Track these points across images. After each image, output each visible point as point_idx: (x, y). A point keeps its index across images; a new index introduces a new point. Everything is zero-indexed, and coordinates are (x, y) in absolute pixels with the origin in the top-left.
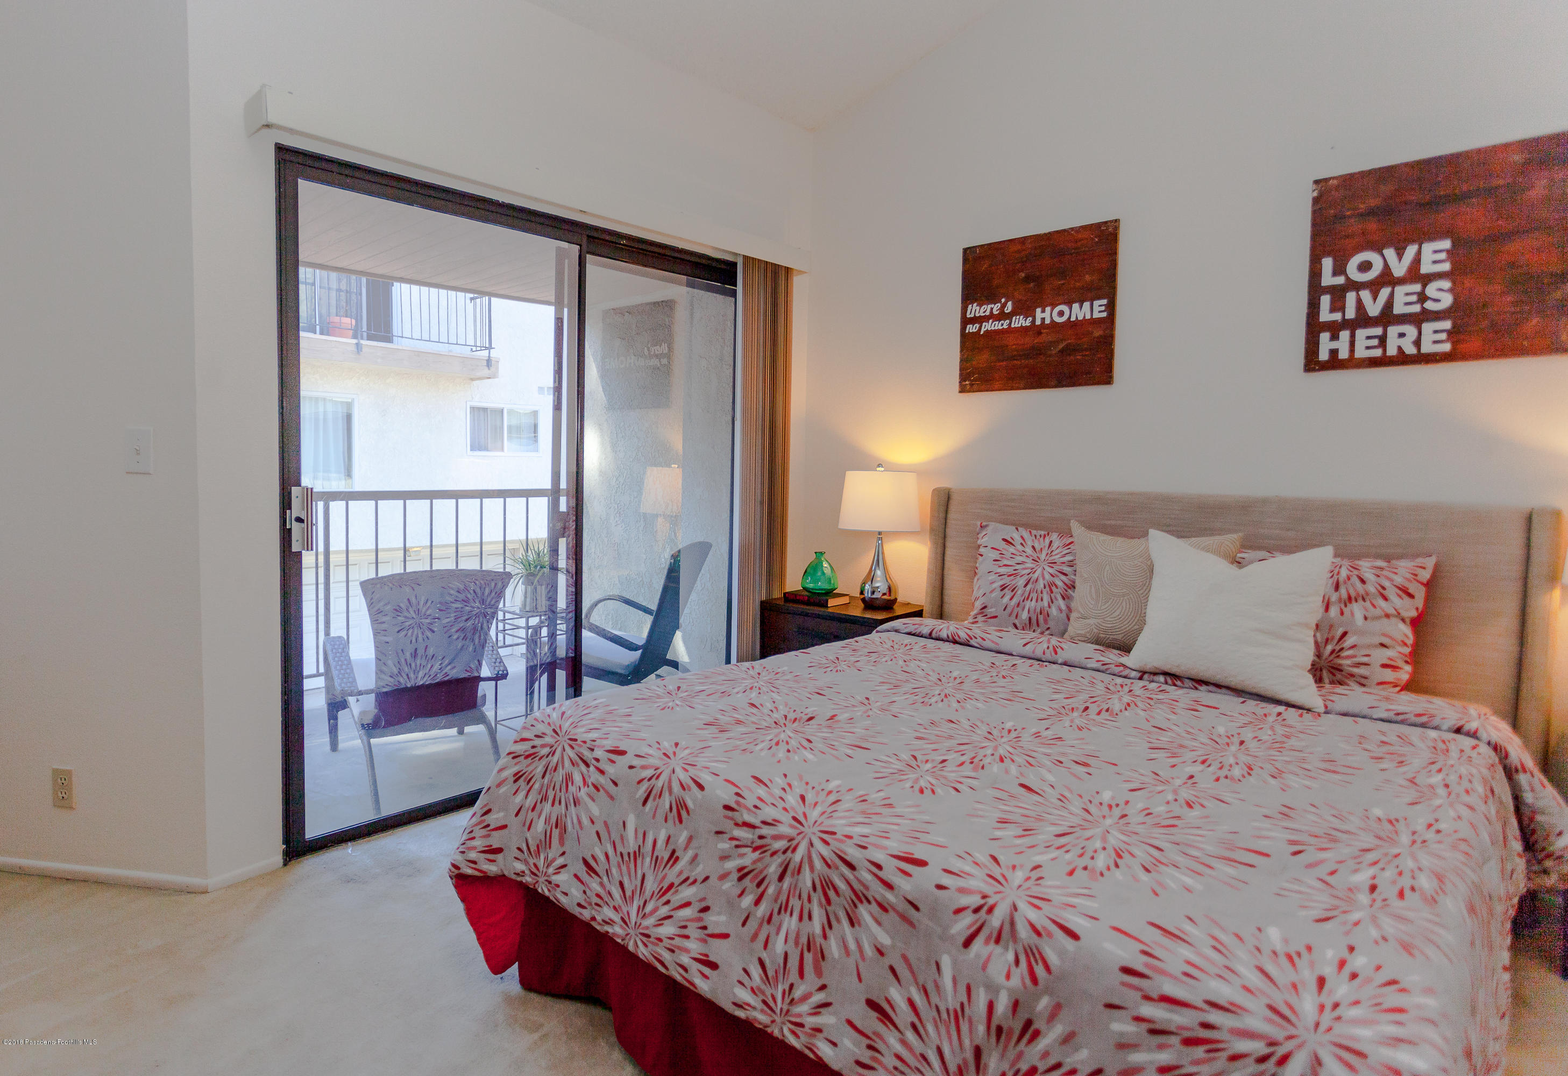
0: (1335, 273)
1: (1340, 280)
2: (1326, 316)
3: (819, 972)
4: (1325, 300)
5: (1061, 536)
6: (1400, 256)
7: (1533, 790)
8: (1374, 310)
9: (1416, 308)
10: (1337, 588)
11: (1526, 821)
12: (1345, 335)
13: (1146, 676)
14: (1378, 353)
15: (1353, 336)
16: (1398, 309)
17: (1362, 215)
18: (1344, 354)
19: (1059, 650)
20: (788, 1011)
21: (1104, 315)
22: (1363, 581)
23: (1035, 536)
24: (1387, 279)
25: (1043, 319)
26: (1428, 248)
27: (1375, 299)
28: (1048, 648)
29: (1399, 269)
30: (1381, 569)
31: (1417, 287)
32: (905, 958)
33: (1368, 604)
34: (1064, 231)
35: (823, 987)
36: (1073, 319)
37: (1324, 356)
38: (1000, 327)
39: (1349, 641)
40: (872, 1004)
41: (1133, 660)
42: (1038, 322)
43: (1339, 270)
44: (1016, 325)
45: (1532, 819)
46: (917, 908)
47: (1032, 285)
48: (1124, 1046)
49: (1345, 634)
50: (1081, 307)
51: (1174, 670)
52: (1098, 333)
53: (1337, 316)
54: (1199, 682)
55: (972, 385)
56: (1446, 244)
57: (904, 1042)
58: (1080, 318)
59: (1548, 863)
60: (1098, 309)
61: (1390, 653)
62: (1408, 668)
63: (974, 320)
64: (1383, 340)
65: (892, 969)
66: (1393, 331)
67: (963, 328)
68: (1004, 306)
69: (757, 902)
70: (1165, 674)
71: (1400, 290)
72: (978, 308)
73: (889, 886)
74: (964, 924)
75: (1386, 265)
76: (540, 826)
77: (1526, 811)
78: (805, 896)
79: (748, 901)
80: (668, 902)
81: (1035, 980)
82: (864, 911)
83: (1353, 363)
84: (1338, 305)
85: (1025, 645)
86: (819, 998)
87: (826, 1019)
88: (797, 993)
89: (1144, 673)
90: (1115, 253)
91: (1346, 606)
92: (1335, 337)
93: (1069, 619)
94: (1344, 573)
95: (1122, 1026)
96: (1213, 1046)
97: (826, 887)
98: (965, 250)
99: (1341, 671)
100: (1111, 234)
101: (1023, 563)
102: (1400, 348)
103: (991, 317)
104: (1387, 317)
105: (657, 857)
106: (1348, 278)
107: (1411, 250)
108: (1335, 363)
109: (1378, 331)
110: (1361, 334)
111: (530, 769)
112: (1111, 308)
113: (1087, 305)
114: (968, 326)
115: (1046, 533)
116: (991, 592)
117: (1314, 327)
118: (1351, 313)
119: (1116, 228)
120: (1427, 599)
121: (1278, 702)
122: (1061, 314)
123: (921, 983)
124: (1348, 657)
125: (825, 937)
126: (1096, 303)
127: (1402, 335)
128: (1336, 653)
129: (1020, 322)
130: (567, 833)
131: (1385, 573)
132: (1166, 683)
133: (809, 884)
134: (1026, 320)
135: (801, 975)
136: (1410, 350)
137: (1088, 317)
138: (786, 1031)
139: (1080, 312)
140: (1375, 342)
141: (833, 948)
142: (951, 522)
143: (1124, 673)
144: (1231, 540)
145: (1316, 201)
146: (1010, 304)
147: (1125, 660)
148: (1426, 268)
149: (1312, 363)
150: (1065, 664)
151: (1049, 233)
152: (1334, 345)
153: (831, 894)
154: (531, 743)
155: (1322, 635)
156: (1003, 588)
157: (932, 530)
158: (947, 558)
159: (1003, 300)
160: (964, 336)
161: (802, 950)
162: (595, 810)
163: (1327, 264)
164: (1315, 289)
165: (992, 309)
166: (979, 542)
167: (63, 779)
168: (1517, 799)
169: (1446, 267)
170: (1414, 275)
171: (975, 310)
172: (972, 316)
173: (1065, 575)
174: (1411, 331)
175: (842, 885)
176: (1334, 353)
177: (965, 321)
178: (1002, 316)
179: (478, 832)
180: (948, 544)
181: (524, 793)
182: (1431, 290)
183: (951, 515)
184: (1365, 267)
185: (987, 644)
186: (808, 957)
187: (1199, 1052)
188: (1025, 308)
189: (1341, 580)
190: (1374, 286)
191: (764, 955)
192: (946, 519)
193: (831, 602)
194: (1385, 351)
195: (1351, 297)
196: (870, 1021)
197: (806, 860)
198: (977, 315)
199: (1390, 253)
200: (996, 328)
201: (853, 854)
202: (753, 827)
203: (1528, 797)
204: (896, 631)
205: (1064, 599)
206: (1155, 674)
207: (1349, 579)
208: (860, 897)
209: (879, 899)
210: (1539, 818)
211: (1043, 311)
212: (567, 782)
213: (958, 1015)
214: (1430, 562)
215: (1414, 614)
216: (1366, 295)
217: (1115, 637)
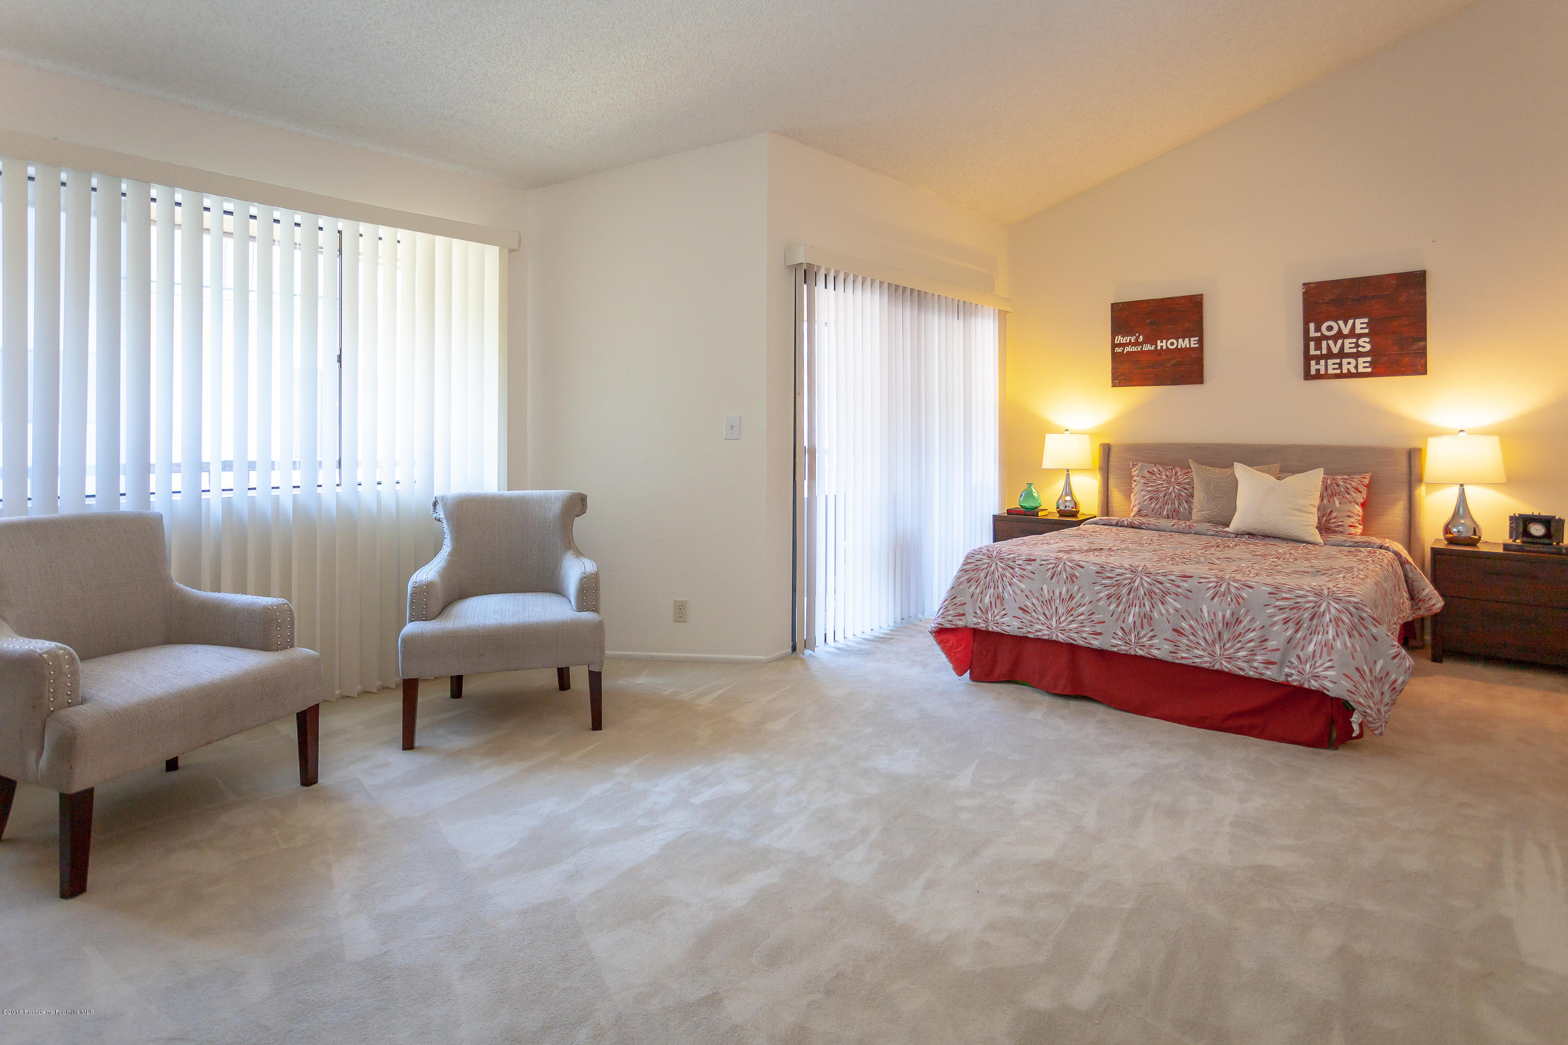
0: (1316, 331)
1: (1319, 334)
2: (1313, 352)
3: (1150, 625)
4: (1312, 344)
5: (1182, 468)
6: (1346, 325)
7: (1412, 571)
8: (1335, 350)
9: (1355, 350)
10: (1326, 490)
11: (1410, 586)
12: (1322, 362)
13: (1239, 536)
14: (1339, 371)
15: (1326, 363)
16: (1347, 350)
17: (1327, 303)
18: (1322, 372)
19: (1192, 527)
20: (1138, 642)
21: (1197, 346)
22: (1338, 486)
23: (1167, 469)
24: (1340, 335)
25: (1162, 347)
26: (1358, 321)
27: (1335, 345)
28: (1186, 526)
29: (1346, 331)
30: (1346, 479)
31: (1354, 340)
32: (1187, 611)
33: (1341, 497)
34: (1172, 298)
35: (1153, 630)
36: (1179, 347)
37: (1313, 372)
38: (1136, 350)
39: (1334, 515)
40: (1175, 630)
41: (1231, 529)
42: (1159, 348)
43: (1318, 329)
44: (1146, 349)
45: (1412, 585)
46: (1191, 592)
47: (1154, 327)
48: (1271, 616)
49: (1331, 511)
50: (1183, 341)
51: (1252, 532)
52: (1194, 356)
53: (1318, 353)
54: (1266, 536)
55: (1120, 383)
56: (1366, 320)
57: (1189, 640)
58: (1184, 347)
59: (1420, 604)
60: (1193, 342)
61: (1352, 520)
62: (1361, 527)
63: (1120, 345)
64: (1340, 365)
65: (1182, 616)
66: (1345, 361)
67: (1113, 350)
68: (1138, 337)
69: (1118, 606)
70: (1249, 534)
71: (1347, 341)
72: (1122, 338)
73: (1179, 587)
74: (1210, 593)
75: (1339, 327)
76: (987, 600)
77: (1410, 581)
78: (1141, 598)
79: (1112, 607)
80: (1072, 615)
81: (1239, 604)
82: (1169, 599)
83: (1326, 376)
84: (1318, 347)
85: (1173, 526)
86: (1151, 634)
87: (1155, 641)
88: (1141, 635)
89: (1238, 534)
90: (1202, 312)
91: (1331, 498)
92: (1318, 363)
93: (1191, 514)
94: (1329, 482)
95: (1270, 610)
96: (1299, 608)
97: (1150, 593)
98: (1112, 305)
99: (1330, 530)
100: (1199, 302)
101: (1162, 484)
102: (1348, 369)
103: (1130, 343)
104: (1342, 354)
105: (1063, 599)
106: (1322, 334)
107: (1350, 322)
108: (1318, 376)
109: (1338, 361)
110: (1330, 362)
111: (976, 575)
112: (1201, 342)
113: (1187, 340)
114: (1116, 348)
115: (1173, 467)
116: (1144, 501)
117: (1308, 358)
118: (1324, 351)
119: (1202, 299)
120: (1368, 494)
121: (1303, 542)
122: (1172, 344)
123: (1194, 618)
124: (1333, 523)
125: (1152, 612)
126: (1192, 339)
127: (1349, 363)
128: (1328, 521)
129: (1148, 347)
130: (1005, 600)
131: (1348, 481)
132: (1249, 538)
133: (1143, 593)
134: (1151, 347)
135: (1142, 627)
136: (1353, 371)
137: (1188, 346)
138: (1137, 650)
139: (1183, 343)
140: (1337, 366)
141: (1156, 615)
142: (1111, 463)
143: (1227, 536)
144: (1276, 467)
145: (1304, 294)
146: (1141, 337)
147: (1226, 529)
148: (1358, 331)
149: (1308, 376)
150: (1196, 534)
151: (1163, 299)
152: (1318, 367)
153: (1153, 595)
154: (975, 564)
155: (1321, 514)
156: (1151, 499)
157: (1101, 469)
158: (1110, 485)
159: (1137, 335)
160: (1114, 354)
161: (1142, 619)
162: (1023, 586)
163: (1312, 326)
164: (1307, 339)
165: (1130, 339)
166: (1132, 474)
167: (680, 606)
168: (1406, 576)
169: (1366, 331)
170: (1352, 334)
171: (1119, 339)
172: (1118, 342)
173: (1187, 489)
174: (1353, 361)
175: (1157, 591)
176: (1318, 370)
177: (1114, 345)
178: (1136, 344)
179: (950, 607)
180: (1110, 476)
181: (974, 587)
182: (1361, 342)
183: (1111, 459)
184: (1330, 328)
185: (1152, 526)
186: (1145, 621)
187: (1295, 611)
188: (1151, 340)
189: (1328, 485)
190: (1335, 338)
191: (1123, 625)
192: (1108, 461)
193: (1040, 514)
194: (1342, 371)
195: (1324, 343)
196: (1175, 636)
197: (1140, 584)
198: (1121, 342)
199: (1341, 323)
200: (1133, 350)
201: (1161, 578)
202: (1112, 578)
203: (1410, 575)
204: (1096, 524)
205: (1187, 503)
206: (1243, 535)
207: (1331, 485)
208: (1166, 593)
209: (1175, 592)
210: (1415, 584)
211: (1162, 342)
212: (1002, 577)
213: (1211, 624)
214: (1368, 476)
215: (1362, 501)
216: (1331, 343)
217: (1219, 520)
